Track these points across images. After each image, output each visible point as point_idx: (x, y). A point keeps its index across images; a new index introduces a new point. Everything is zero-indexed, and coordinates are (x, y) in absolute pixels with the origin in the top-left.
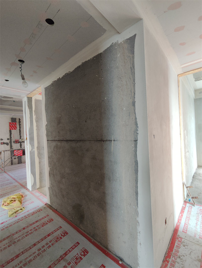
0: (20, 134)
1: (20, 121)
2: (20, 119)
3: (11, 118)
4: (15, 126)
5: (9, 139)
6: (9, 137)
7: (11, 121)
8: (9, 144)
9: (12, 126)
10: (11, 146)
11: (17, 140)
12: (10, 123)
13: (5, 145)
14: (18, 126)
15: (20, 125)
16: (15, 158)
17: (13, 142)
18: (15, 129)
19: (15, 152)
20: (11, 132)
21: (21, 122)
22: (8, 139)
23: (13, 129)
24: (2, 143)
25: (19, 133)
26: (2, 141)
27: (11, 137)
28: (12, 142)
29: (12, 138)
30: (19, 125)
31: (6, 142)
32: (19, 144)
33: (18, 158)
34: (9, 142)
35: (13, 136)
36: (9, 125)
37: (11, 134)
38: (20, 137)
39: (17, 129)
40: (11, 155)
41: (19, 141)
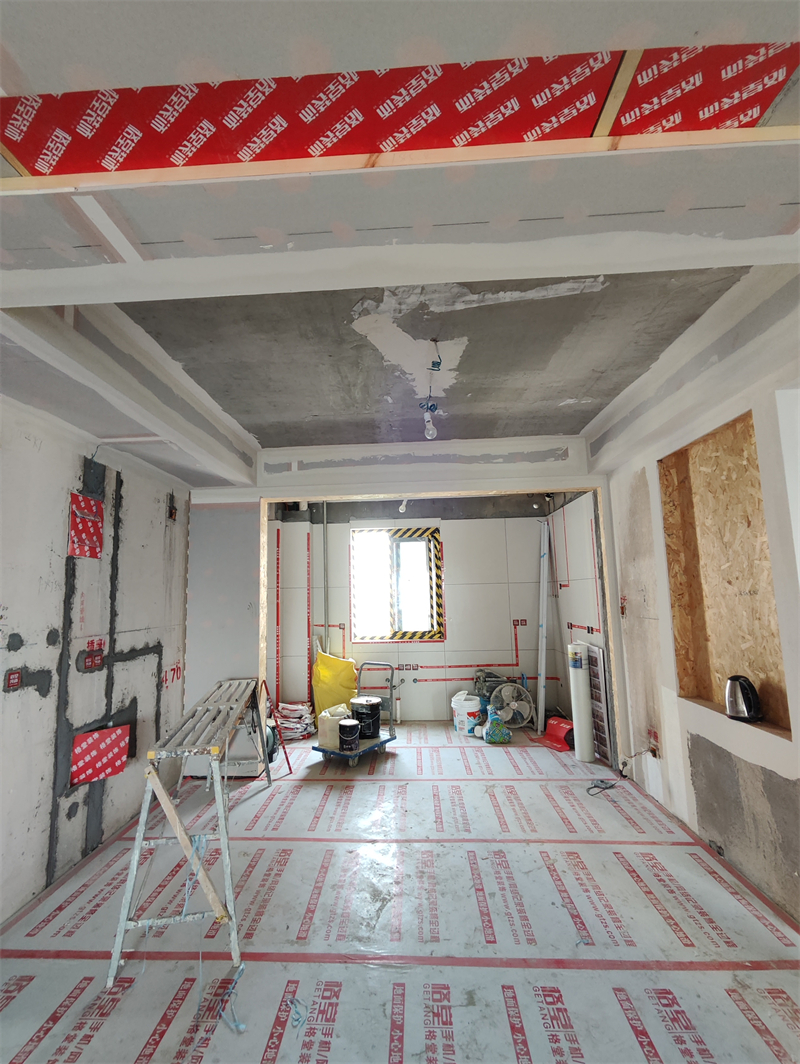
0: (113, 597)
1: (121, 497)
2: (120, 483)
3: (85, 459)
4: (95, 524)
5: (60, 631)
6: (58, 624)
7: (79, 485)
8: (55, 678)
9: (83, 521)
10: (63, 703)
11: (96, 639)
12: (72, 502)
13: (31, 693)
14: (108, 531)
15: (117, 523)
16: (72, 812)
17: (77, 660)
18: (94, 555)
19: (78, 750)
20: (74, 575)
21: (124, 502)
22: (52, 638)
23: (83, 553)
24: (14, 680)
25: (109, 584)
26: (17, 660)
27: (68, 622)
28: (72, 662)
29: (76, 630)
30: (111, 519)
31: (38, 668)
32: (105, 672)
33: (87, 800)
34: (56, 661)
35: (82, 611)
36: (67, 512)
37: (73, 593)
38: (114, 614)
39: (101, 552)
40: (54, 783)
41: (106, 652)
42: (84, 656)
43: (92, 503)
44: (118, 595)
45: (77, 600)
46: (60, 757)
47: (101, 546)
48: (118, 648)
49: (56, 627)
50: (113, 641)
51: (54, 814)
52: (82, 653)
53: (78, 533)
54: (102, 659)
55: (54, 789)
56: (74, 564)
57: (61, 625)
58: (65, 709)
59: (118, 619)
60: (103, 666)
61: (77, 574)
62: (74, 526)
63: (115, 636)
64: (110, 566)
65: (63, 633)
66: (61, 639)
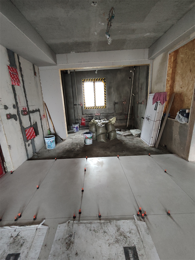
1: (21, 68)
2: (20, 63)
4: (16, 76)
5: (16, 105)
6: (15, 103)
7: (9, 63)
8: (18, 116)
9: (13, 75)
11: (24, 107)
12: (9, 69)
13: (13, 120)
14: (20, 78)
15: (22, 76)
16: (29, 145)
17: (21, 112)
18: (18, 85)
19: (26, 133)
21: (22, 70)
22: (14, 107)
23: (15, 84)
24: (9, 116)
25: (24, 93)
26: (8, 112)
27: (17, 103)
28: (20, 113)
29: (19, 105)
30: (20, 74)
31: (13, 114)
32: (28, 115)
33: (31, 143)
34: (17, 112)
35: (19, 100)
36: (8, 72)
37: (16, 95)
38: (27, 101)
39: (20, 84)
40: (24, 139)
41: (27, 111)
42: (23, 111)
43: (14, 69)
44: (27, 96)
45: (17, 97)
46: (23, 134)
47: (20, 83)
48: (30, 110)
49: (14, 104)
50: (28, 108)
51: (25, 145)
52: (22, 111)
53: (13, 78)
54: (27, 112)
55: (24, 140)
56: (14, 87)
57: (15, 104)
58: (22, 124)
59: (28, 103)
60: (28, 114)
61: (16, 90)
62: (11, 76)
63: (29, 107)
64: (23, 88)
65: (16, 106)
66: (16, 107)
